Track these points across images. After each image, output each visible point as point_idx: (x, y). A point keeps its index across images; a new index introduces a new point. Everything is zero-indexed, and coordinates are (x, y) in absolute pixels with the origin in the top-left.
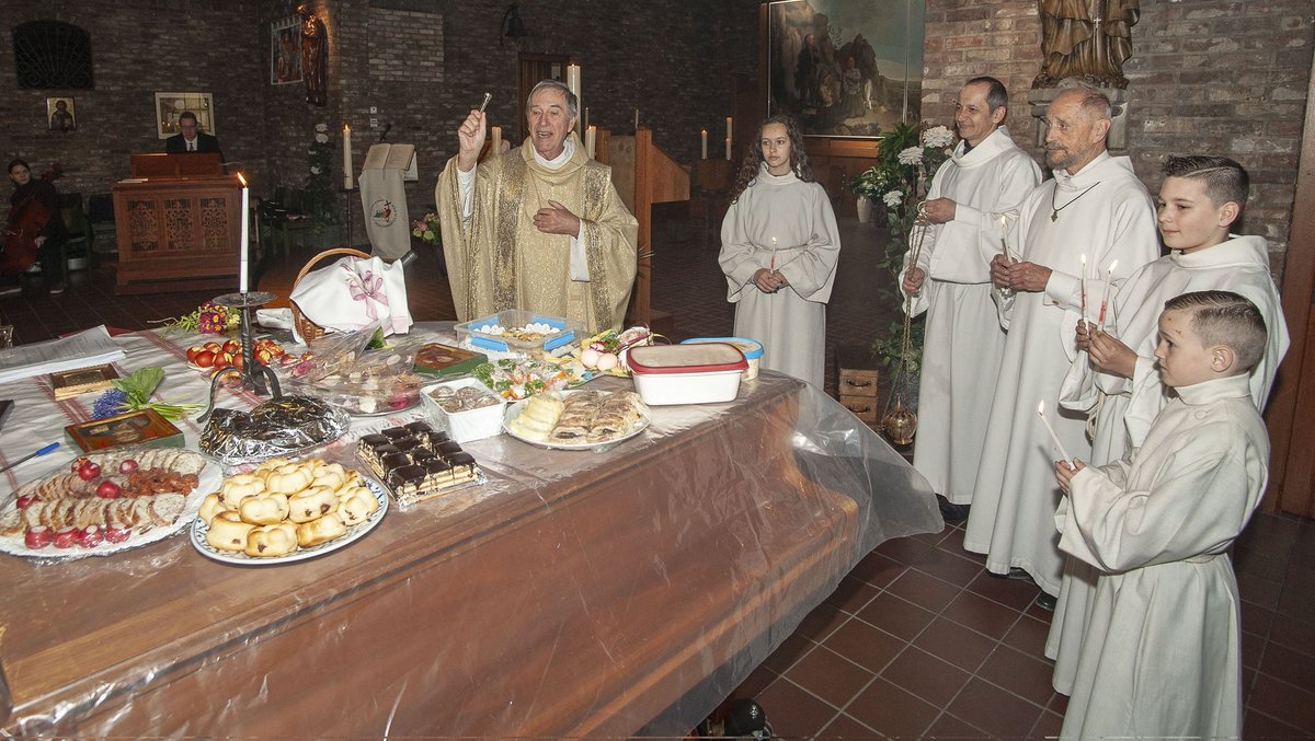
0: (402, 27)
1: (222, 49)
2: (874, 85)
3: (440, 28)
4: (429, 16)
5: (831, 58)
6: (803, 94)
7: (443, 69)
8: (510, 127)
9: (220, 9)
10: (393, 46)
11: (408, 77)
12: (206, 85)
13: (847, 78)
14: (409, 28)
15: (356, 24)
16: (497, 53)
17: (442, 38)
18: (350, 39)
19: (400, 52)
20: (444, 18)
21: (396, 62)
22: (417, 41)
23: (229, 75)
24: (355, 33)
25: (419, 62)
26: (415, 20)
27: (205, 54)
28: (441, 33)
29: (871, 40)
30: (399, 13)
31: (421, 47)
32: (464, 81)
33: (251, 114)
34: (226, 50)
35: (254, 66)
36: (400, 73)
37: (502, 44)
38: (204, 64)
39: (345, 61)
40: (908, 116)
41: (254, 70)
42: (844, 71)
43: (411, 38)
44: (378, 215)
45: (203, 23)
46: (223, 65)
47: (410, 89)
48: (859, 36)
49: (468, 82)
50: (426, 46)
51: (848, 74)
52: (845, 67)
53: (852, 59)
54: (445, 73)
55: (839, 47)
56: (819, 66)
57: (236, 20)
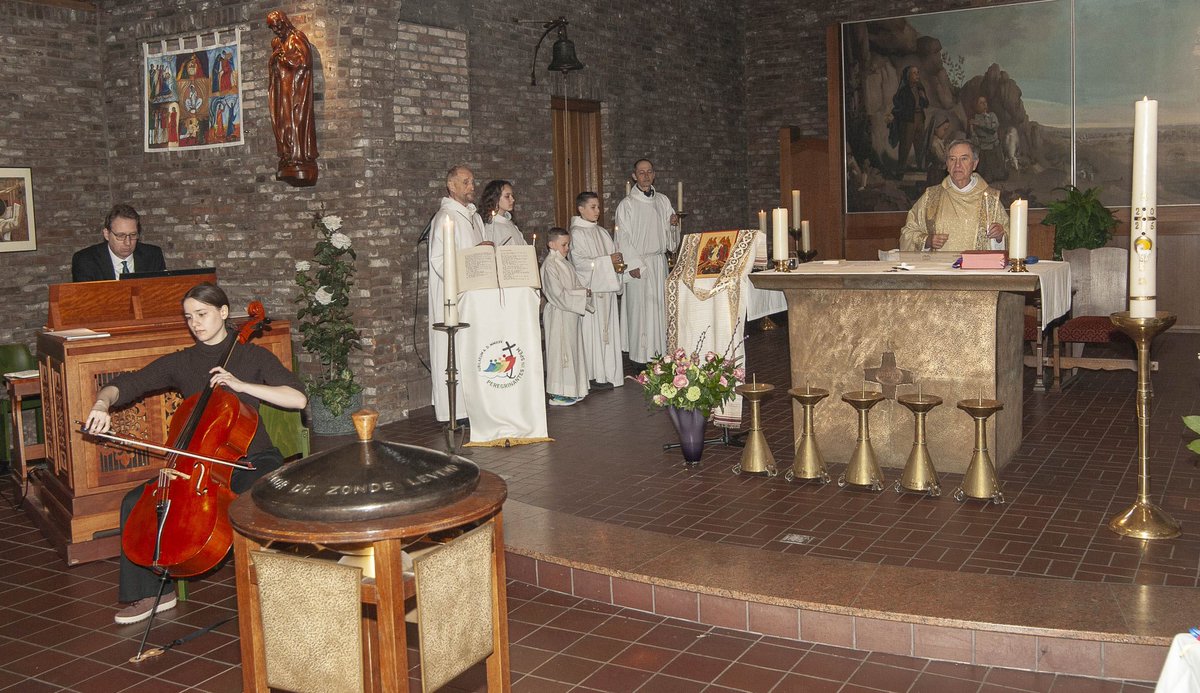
0: (420, 53)
1: (42, 88)
2: (1021, 133)
3: (463, 54)
4: (451, 35)
5: (948, 99)
6: (903, 153)
7: (468, 123)
8: (545, 214)
9: (40, 17)
10: (408, 83)
11: (427, 135)
12: (20, 153)
13: (977, 128)
14: (428, 53)
15: (381, 44)
16: (528, 96)
17: (465, 72)
18: (373, 70)
19: (417, 93)
20: (469, 41)
21: (413, 110)
22: (437, 75)
23: (57, 135)
24: (381, 59)
25: (441, 109)
26: (434, 41)
27: (16, 97)
28: (465, 63)
29: (1012, 72)
30: (416, 29)
31: (442, 86)
32: (494, 141)
33: (92, 204)
34: (48, 90)
35: (95, 120)
36: (418, 129)
37: (533, 84)
38: (15, 115)
39: (367, 107)
40: (1078, 177)
41: (96, 127)
42: (971, 116)
43: (429, 72)
44: (493, 367)
45: (12, 40)
46: (46, 117)
47: (432, 155)
48: (995, 67)
49: (498, 143)
50: (448, 84)
51: (978, 121)
52: (973, 111)
53: (982, 99)
54: (471, 128)
55: (961, 84)
56: (929, 112)
57: (66, 36)
